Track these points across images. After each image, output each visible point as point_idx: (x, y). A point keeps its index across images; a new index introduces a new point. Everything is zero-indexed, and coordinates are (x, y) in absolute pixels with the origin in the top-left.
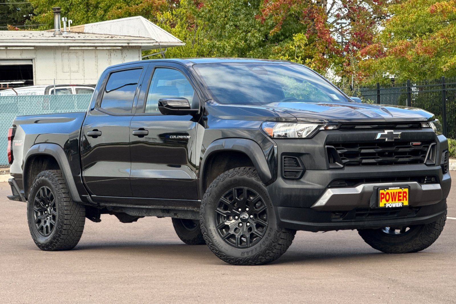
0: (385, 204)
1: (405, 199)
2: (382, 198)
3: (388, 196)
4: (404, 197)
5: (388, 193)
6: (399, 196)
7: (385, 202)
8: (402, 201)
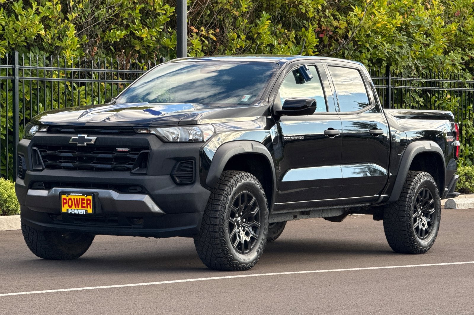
0: (68, 210)
1: (89, 206)
2: (64, 204)
3: (70, 202)
4: (87, 204)
5: (70, 199)
6: (83, 203)
7: (68, 208)
8: (86, 209)
